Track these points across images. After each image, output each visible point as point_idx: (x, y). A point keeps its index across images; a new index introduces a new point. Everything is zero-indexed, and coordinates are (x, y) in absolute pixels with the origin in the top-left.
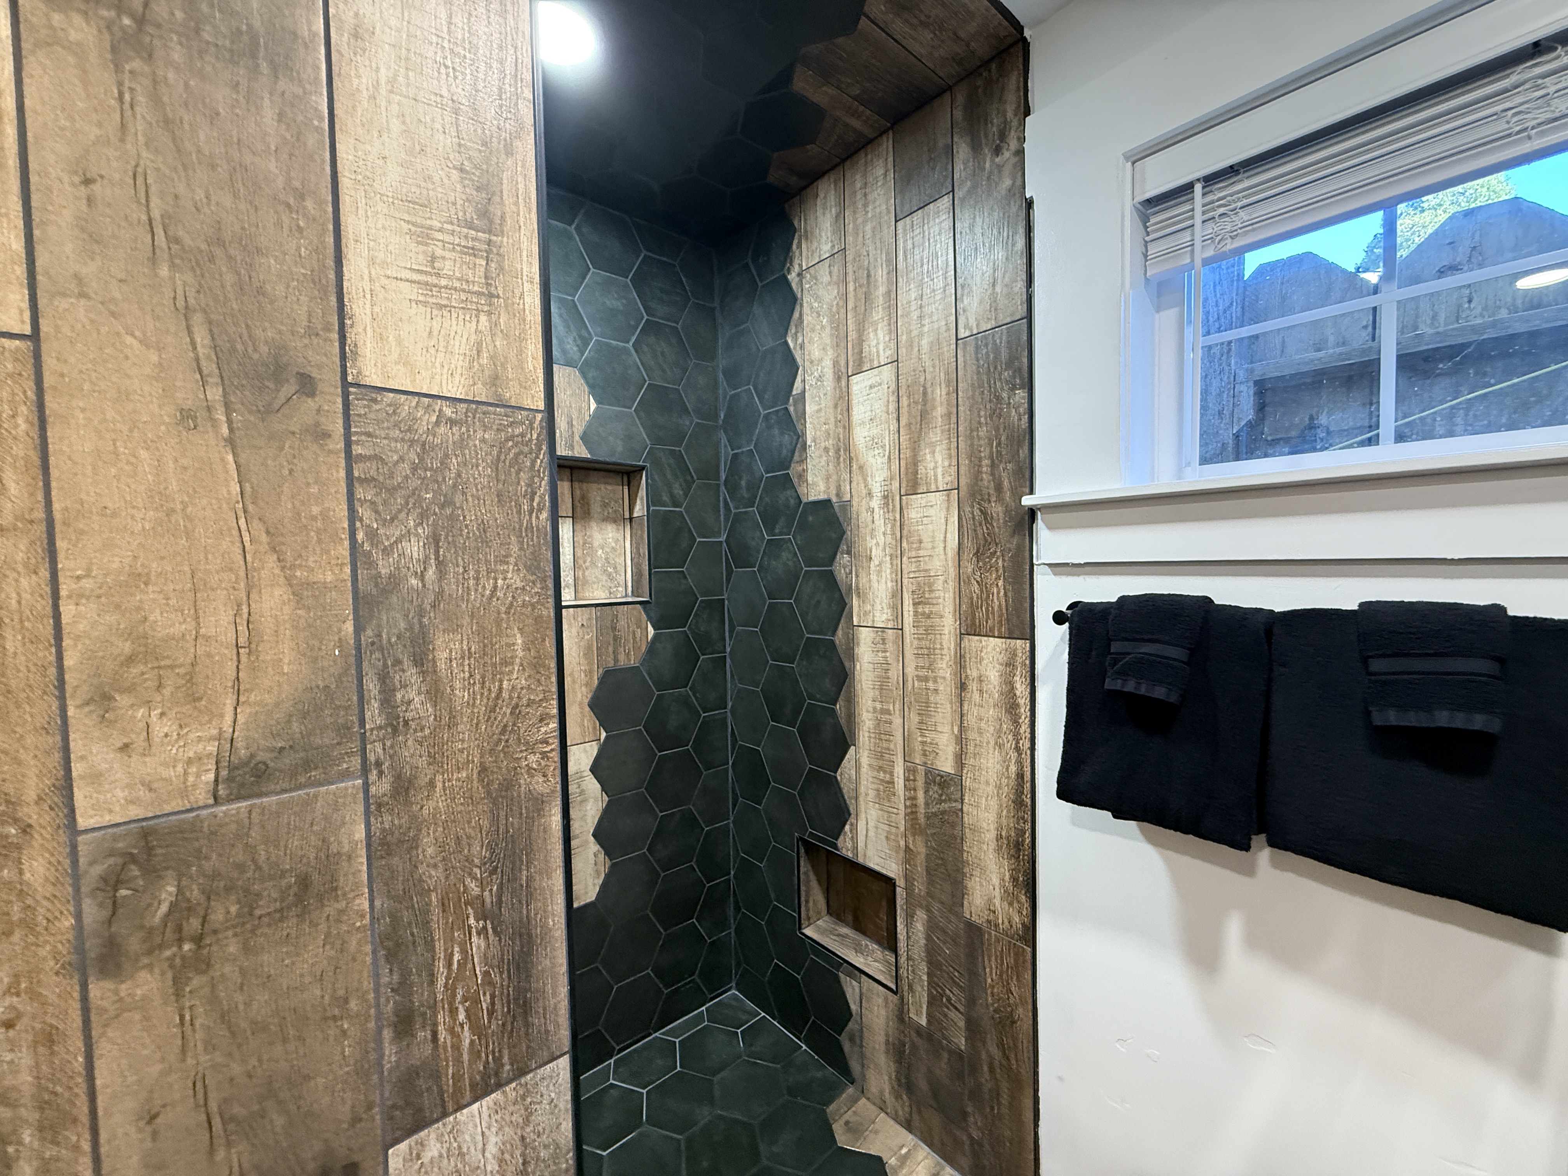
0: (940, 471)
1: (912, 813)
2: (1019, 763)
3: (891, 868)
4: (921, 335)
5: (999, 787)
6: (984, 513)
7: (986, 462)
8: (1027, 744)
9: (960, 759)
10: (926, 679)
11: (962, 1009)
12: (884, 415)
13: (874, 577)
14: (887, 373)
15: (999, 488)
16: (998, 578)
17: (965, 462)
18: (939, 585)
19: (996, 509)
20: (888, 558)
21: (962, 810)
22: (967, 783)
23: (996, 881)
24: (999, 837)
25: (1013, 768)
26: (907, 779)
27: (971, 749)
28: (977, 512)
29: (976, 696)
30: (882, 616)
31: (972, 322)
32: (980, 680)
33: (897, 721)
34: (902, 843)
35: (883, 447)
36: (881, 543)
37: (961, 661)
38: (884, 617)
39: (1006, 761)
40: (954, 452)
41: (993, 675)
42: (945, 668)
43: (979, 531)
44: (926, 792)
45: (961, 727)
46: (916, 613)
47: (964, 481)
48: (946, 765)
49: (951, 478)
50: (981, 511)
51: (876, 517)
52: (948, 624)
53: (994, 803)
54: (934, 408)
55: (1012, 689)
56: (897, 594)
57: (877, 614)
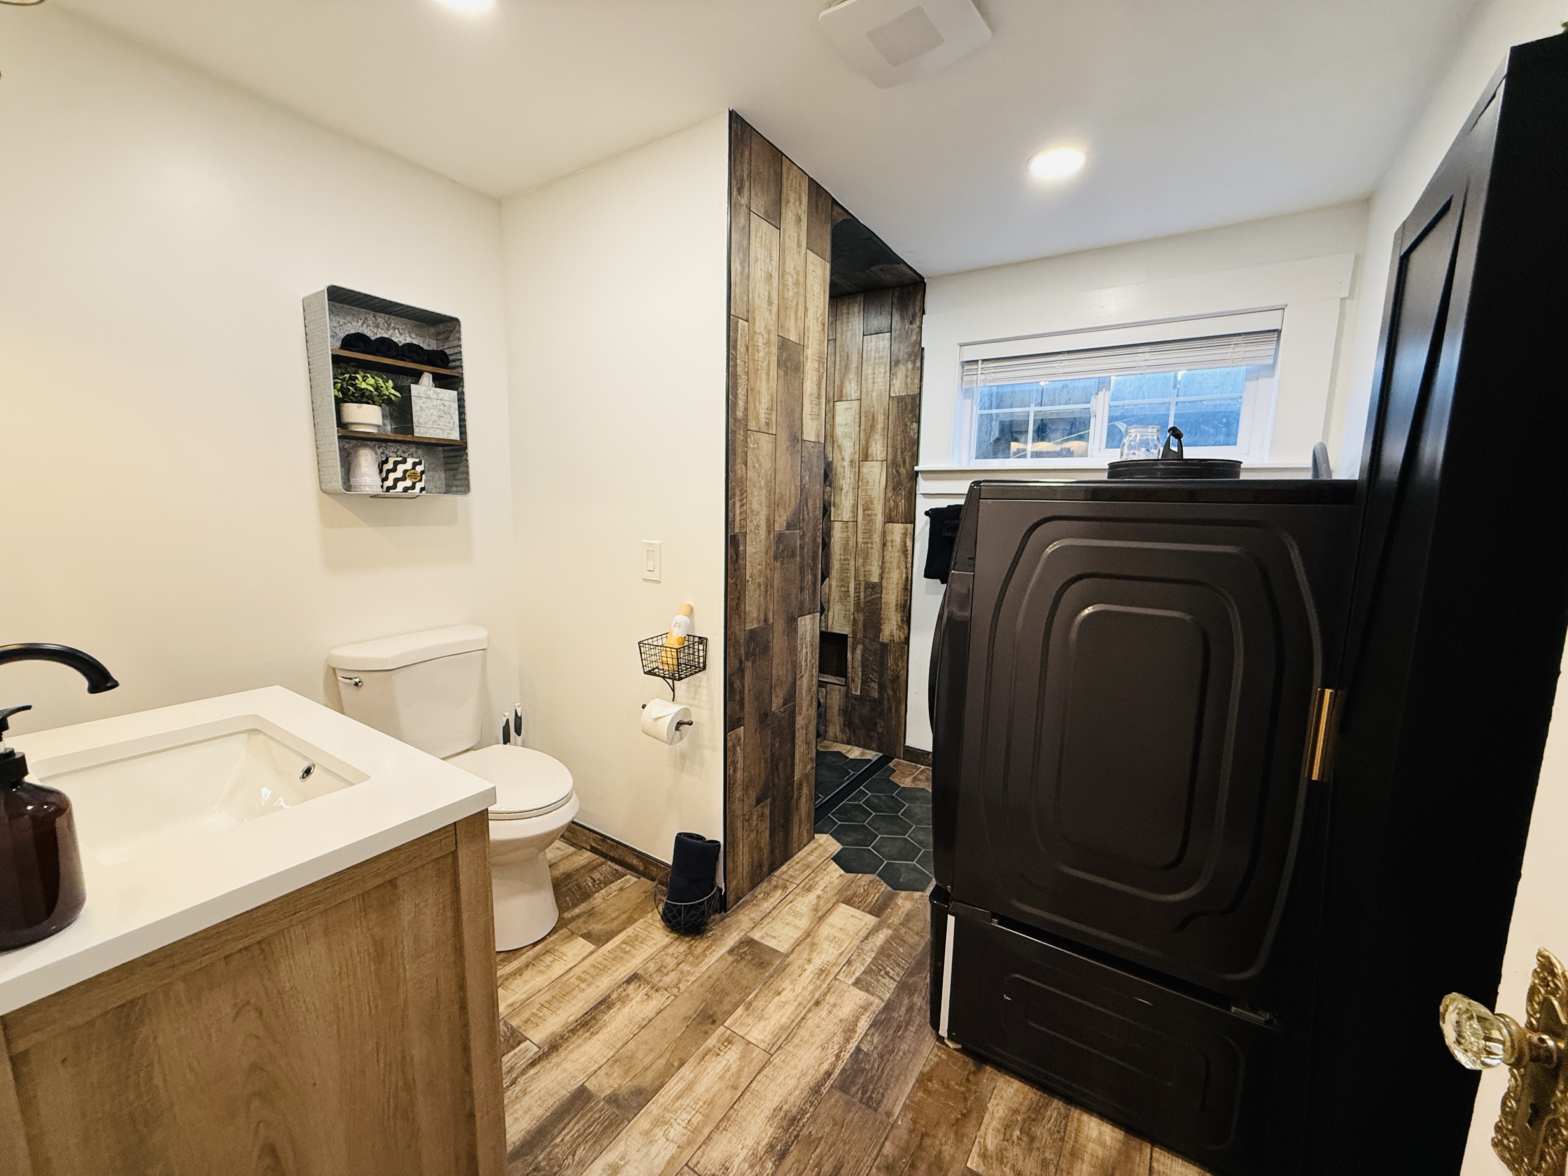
0: (878, 452)
1: (857, 603)
2: (907, 573)
3: (846, 630)
4: (873, 390)
5: (898, 584)
6: (897, 471)
7: (899, 451)
8: (910, 565)
9: (881, 577)
10: (867, 543)
11: (876, 680)
12: (852, 424)
13: (843, 498)
14: (856, 404)
15: (904, 462)
16: (902, 499)
17: (890, 450)
18: (875, 502)
19: (903, 471)
20: (851, 489)
21: (881, 597)
22: (884, 585)
23: (895, 623)
24: (897, 605)
25: (904, 576)
26: (855, 588)
27: (887, 570)
28: (894, 472)
29: (890, 548)
30: (847, 515)
31: (897, 390)
32: (892, 541)
33: (852, 563)
34: (852, 617)
35: (851, 438)
36: (848, 482)
37: (884, 534)
38: (848, 516)
39: (901, 573)
40: (886, 445)
41: (898, 538)
42: (877, 538)
43: (895, 479)
44: (865, 592)
45: (883, 563)
46: (864, 514)
47: (889, 458)
48: (875, 579)
49: (884, 455)
51: (846, 470)
52: (879, 519)
53: (895, 591)
54: (877, 424)
55: (905, 544)
56: (855, 507)
57: (844, 515)
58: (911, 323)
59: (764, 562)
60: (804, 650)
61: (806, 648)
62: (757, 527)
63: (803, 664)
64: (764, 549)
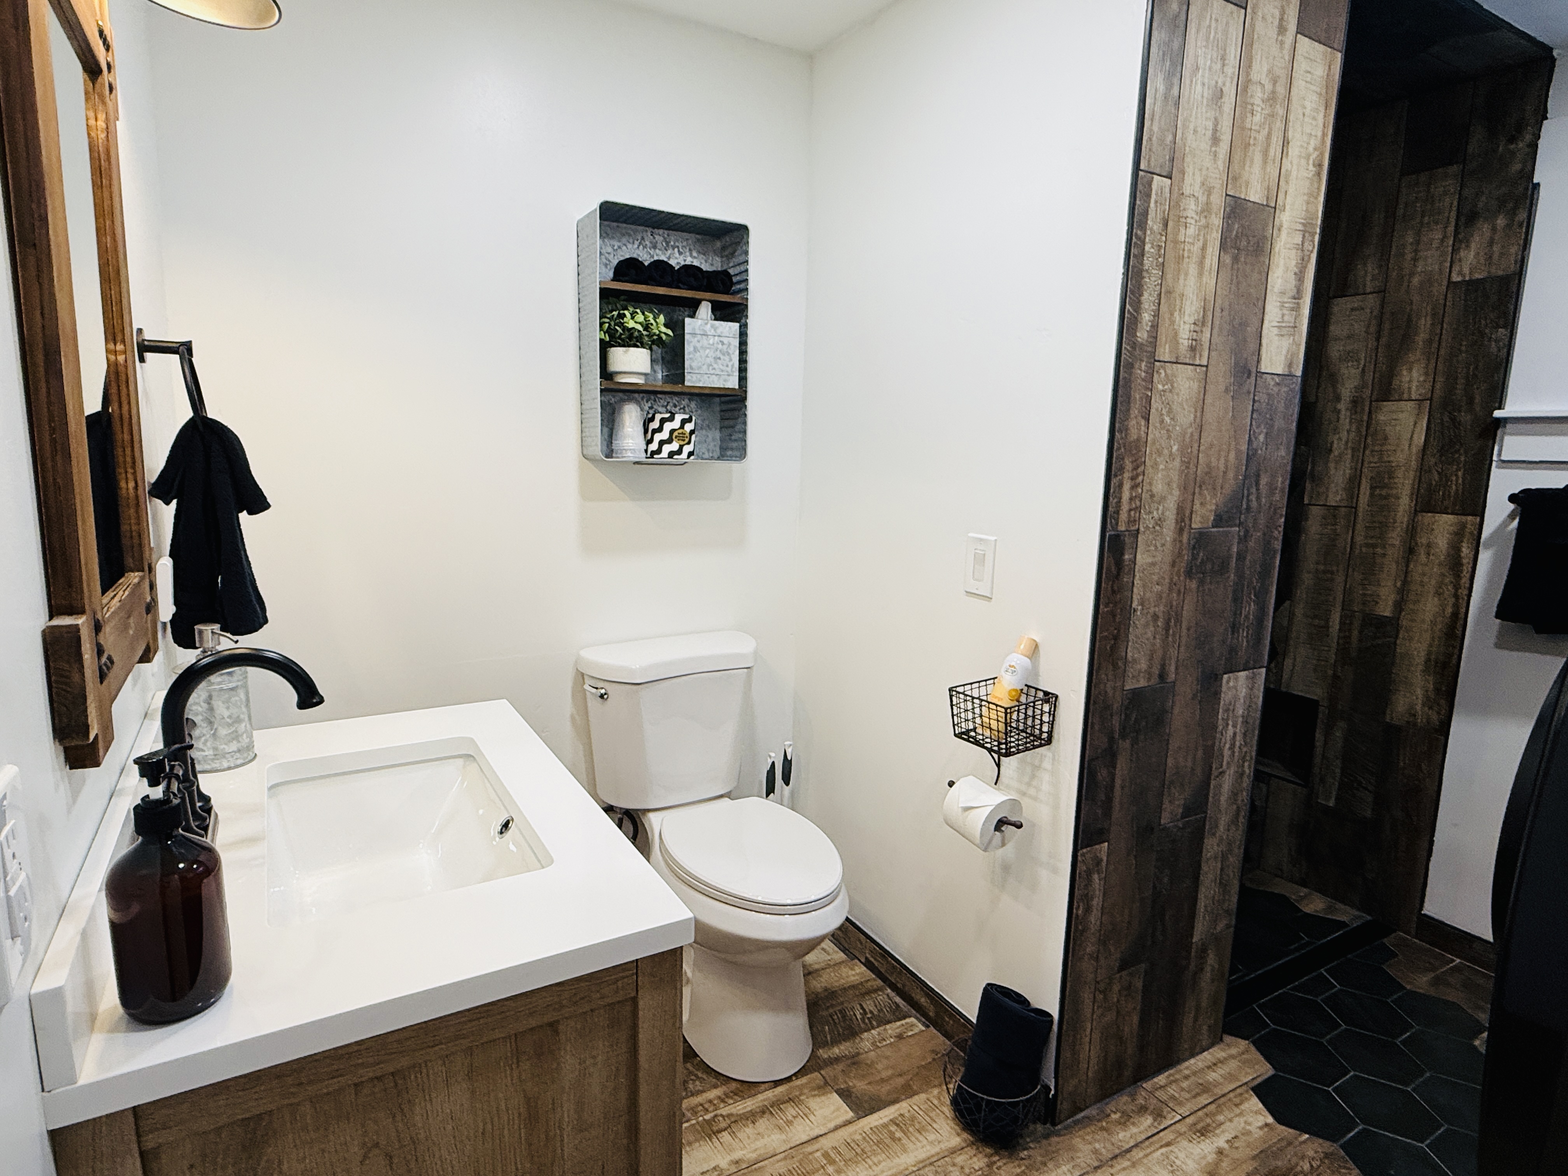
0: (1414, 385)
1: (1343, 649)
2: (1456, 606)
3: (1317, 692)
4: (1412, 274)
5: (1433, 623)
6: (1453, 420)
7: (1461, 381)
8: (1466, 592)
9: (1399, 606)
10: (1374, 546)
11: (1370, 788)
12: (1363, 334)
13: (1332, 465)
14: (1372, 301)
15: (1471, 401)
16: (1458, 470)
17: (1440, 379)
18: (1400, 474)
19: (1465, 418)
20: (1350, 451)
21: (1395, 643)
22: (1404, 623)
23: (1419, 692)
24: (1428, 660)
25: (1449, 610)
26: (1342, 623)
27: (1412, 597)
28: (1446, 419)
29: (1423, 558)
30: (1335, 496)
31: (1466, 271)
32: (1429, 546)
33: (1340, 578)
34: (1330, 672)
35: (1358, 361)
36: (1344, 439)
37: (1412, 531)
38: (1338, 498)
39: (1443, 605)
40: (1431, 371)
41: (1442, 543)
42: (1395, 537)
43: (1447, 434)
44: (1360, 632)
45: (1405, 582)
46: (1372, 495)
47: (1438, 393)
48: (1385, 610)
49: (1424, 391)
50: (1450, 418)
51: (1342, 417)
52: (1404, 503)
53: (1427, 636)
54: (1416, 334)
55: (1458, 550)
56: (1355, 482)
57: (1331, 495)
58: (1512, 140)
59: (1167, 580)
60: (1231, 730)
61: (1234, 726)
62: (1160, 522)
63: (1227, 752)
64: (1168, 559)
